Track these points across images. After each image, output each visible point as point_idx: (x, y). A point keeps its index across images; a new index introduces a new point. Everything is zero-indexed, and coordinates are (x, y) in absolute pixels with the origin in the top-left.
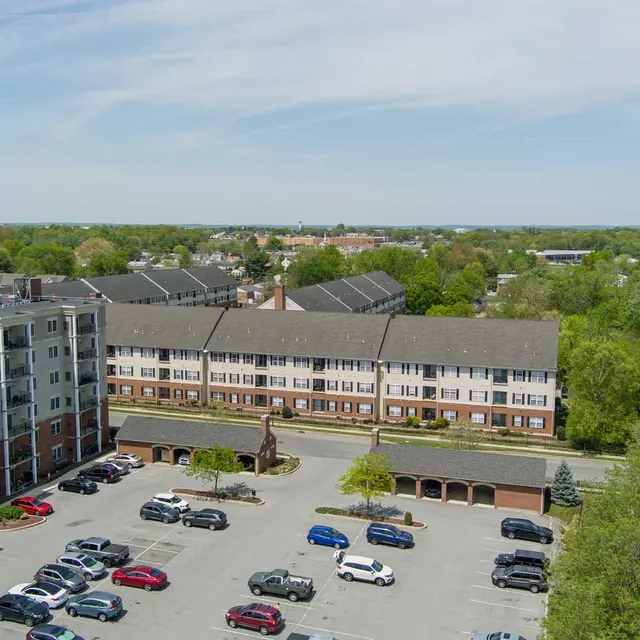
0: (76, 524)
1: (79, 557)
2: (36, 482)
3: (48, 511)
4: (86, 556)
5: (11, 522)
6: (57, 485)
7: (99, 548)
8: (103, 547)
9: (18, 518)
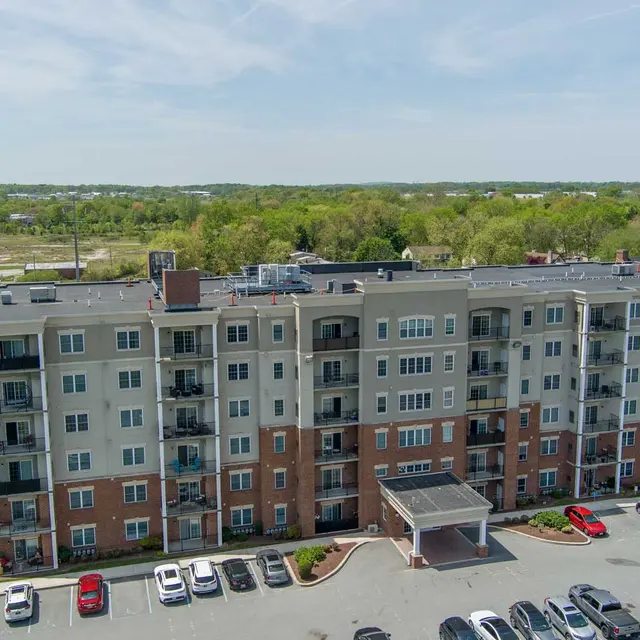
0: (618, 562)
1: (567, 609)
2: (618, 491)
3: (600, 533)
4: (578, 611)
5: (551, 532)
6: (635, 504)
7: (601, 607)
8: (606, 609)
9: (560, 529)
